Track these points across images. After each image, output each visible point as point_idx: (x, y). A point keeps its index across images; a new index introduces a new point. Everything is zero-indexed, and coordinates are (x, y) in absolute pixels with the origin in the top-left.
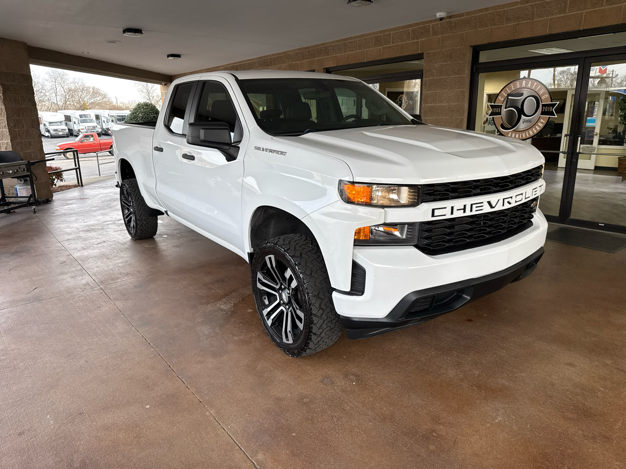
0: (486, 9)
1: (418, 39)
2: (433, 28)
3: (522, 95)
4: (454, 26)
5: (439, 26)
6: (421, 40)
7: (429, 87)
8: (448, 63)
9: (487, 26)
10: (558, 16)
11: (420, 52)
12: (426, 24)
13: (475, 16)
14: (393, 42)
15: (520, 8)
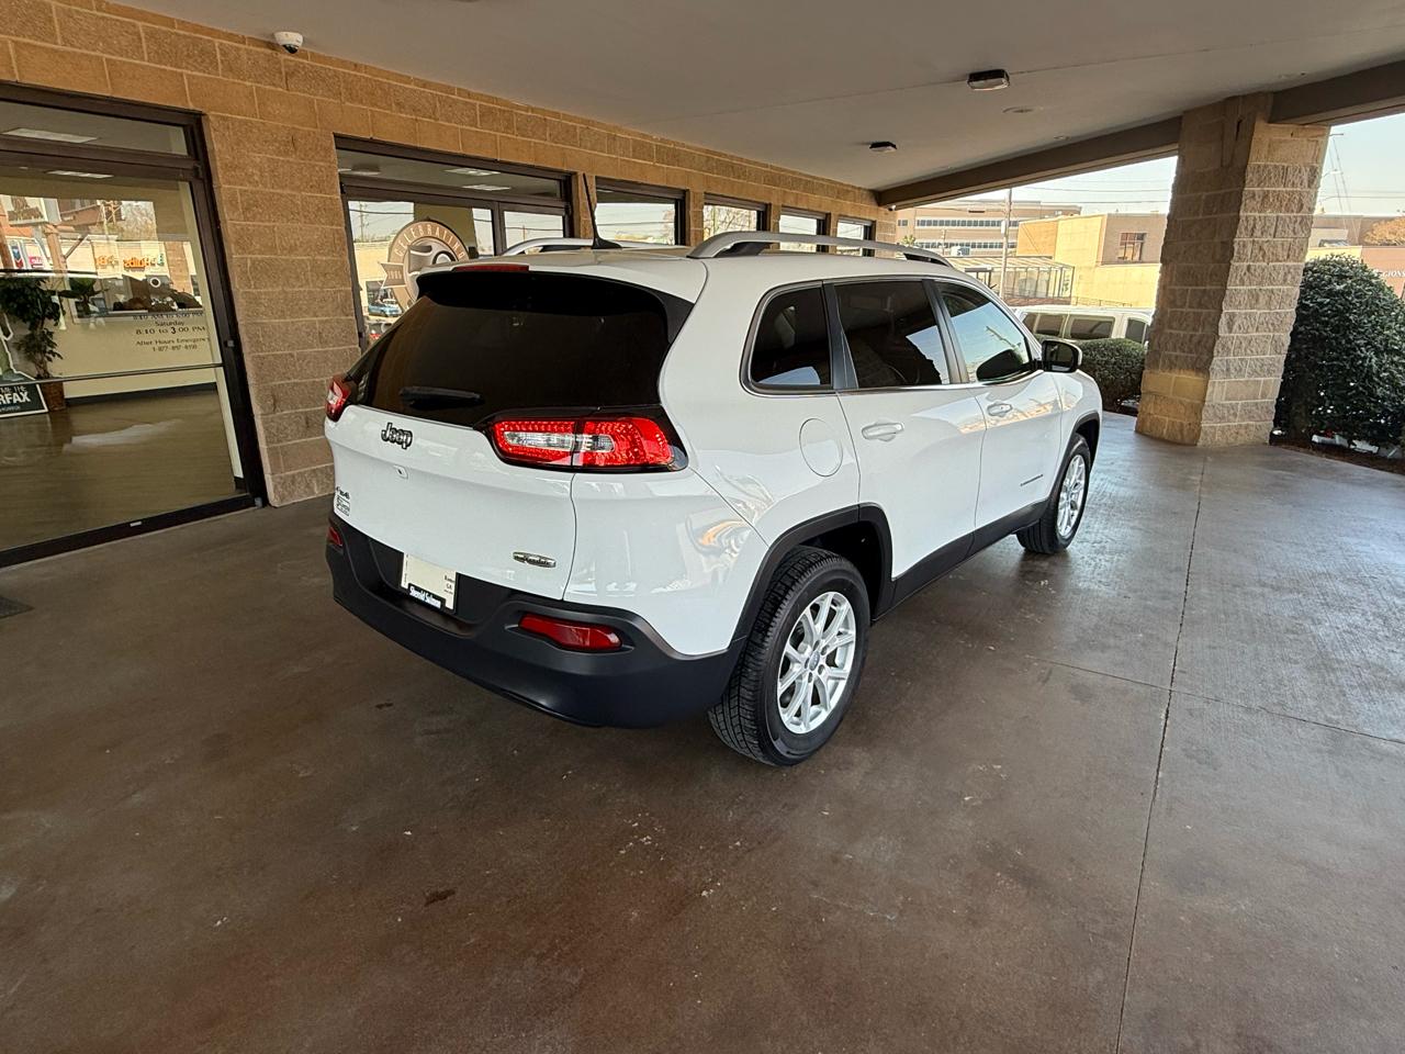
0: (356, 65)
1: (177, 66)
2: (224, 54)
3: (429, 249)
4: (287, 73)
5: (245, 57)
6: (189, 72)
7: (247, 209)
8: (291, 160)
9: (361, 102)
10: (468, 128)
11: (191, 106)
12: (196, 31)
13: (335, 71)
14: (66, 41)
15: (415, 91)
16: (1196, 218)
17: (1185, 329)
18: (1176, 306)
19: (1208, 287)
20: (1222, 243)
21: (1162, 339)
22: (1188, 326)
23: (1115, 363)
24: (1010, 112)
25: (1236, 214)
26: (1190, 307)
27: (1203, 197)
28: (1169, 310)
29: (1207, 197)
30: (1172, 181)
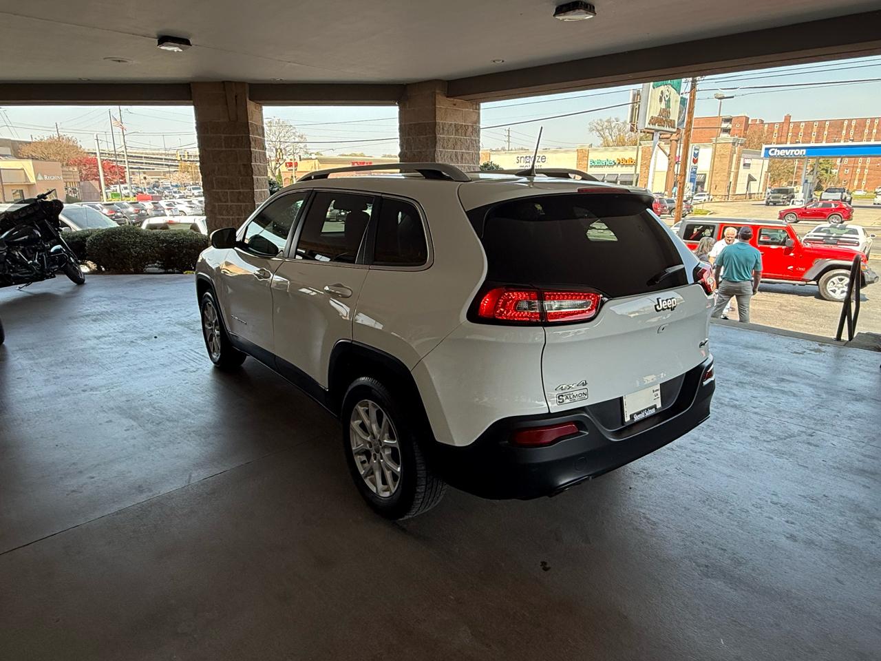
16: (220, 149)
17: (232, 215)
18: (221, 201)
19: (241, 190)
20: (243, 165)
21: (217, 222)
22: (234, 213)
23: (141, 242)
24: (107, 60)
25: (248, 149)
26: (232, 201)
27: (223, 138)
28: (217, 204)
29: (225, 137)
30: (195, 125)
